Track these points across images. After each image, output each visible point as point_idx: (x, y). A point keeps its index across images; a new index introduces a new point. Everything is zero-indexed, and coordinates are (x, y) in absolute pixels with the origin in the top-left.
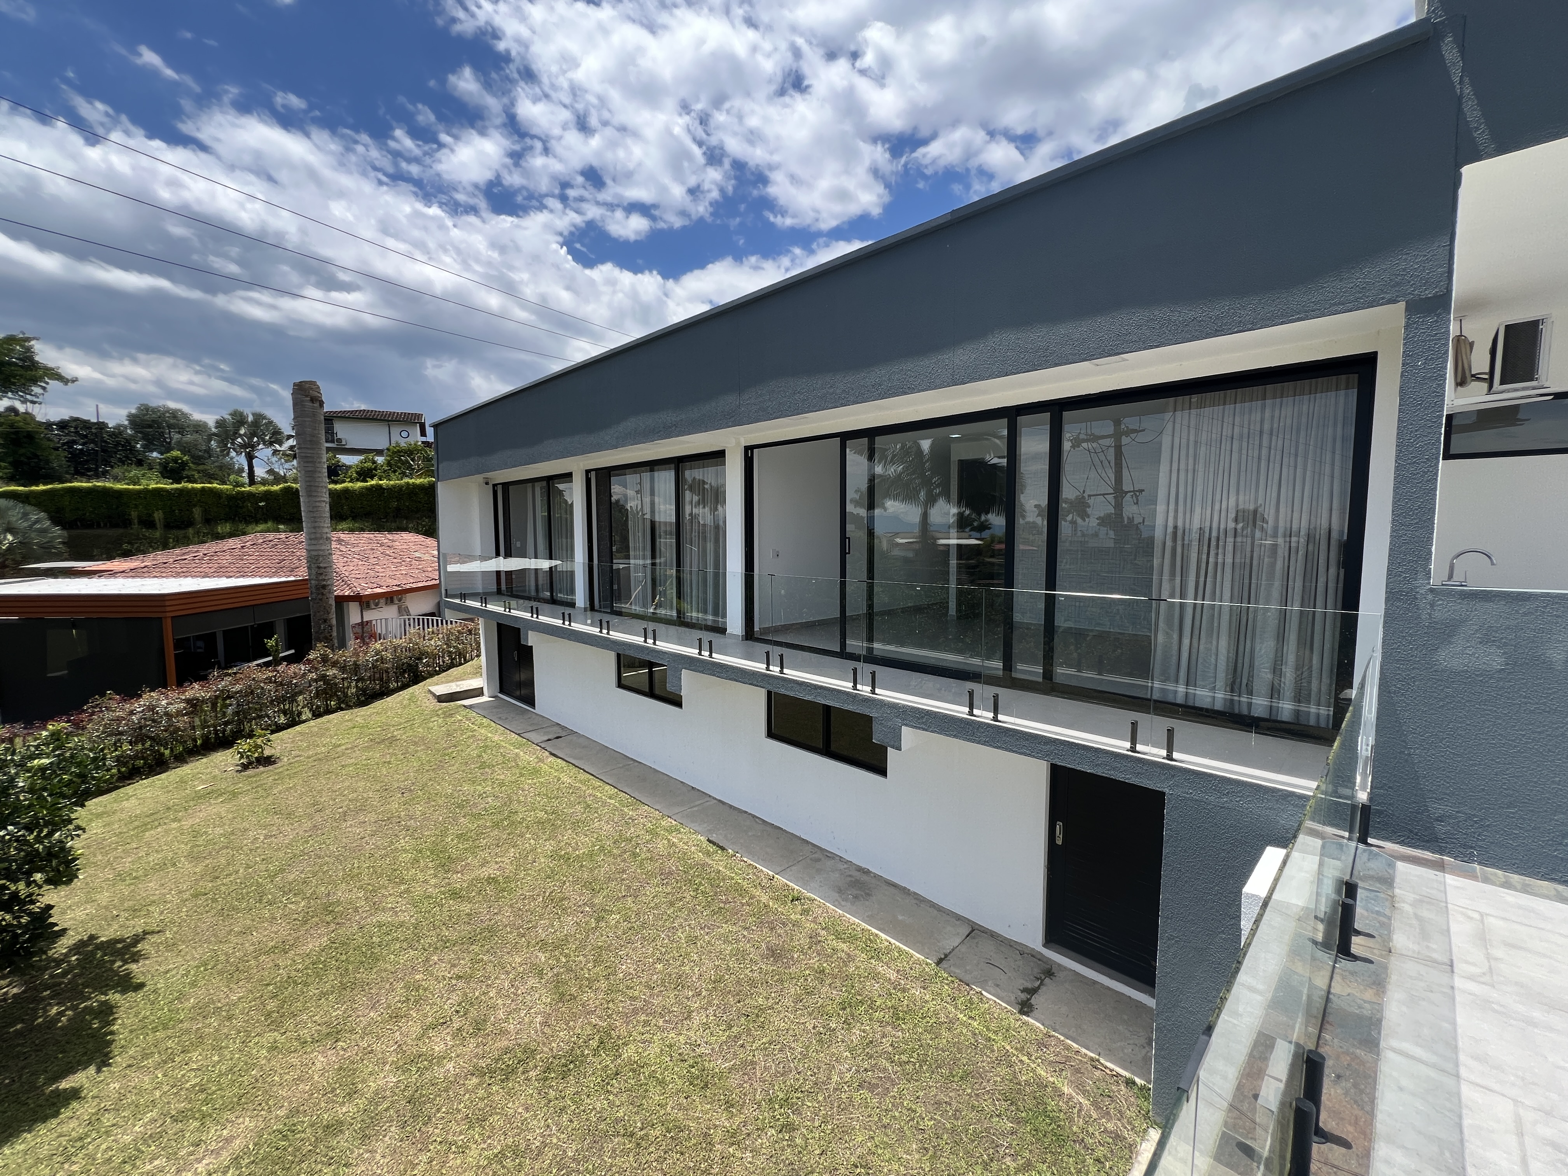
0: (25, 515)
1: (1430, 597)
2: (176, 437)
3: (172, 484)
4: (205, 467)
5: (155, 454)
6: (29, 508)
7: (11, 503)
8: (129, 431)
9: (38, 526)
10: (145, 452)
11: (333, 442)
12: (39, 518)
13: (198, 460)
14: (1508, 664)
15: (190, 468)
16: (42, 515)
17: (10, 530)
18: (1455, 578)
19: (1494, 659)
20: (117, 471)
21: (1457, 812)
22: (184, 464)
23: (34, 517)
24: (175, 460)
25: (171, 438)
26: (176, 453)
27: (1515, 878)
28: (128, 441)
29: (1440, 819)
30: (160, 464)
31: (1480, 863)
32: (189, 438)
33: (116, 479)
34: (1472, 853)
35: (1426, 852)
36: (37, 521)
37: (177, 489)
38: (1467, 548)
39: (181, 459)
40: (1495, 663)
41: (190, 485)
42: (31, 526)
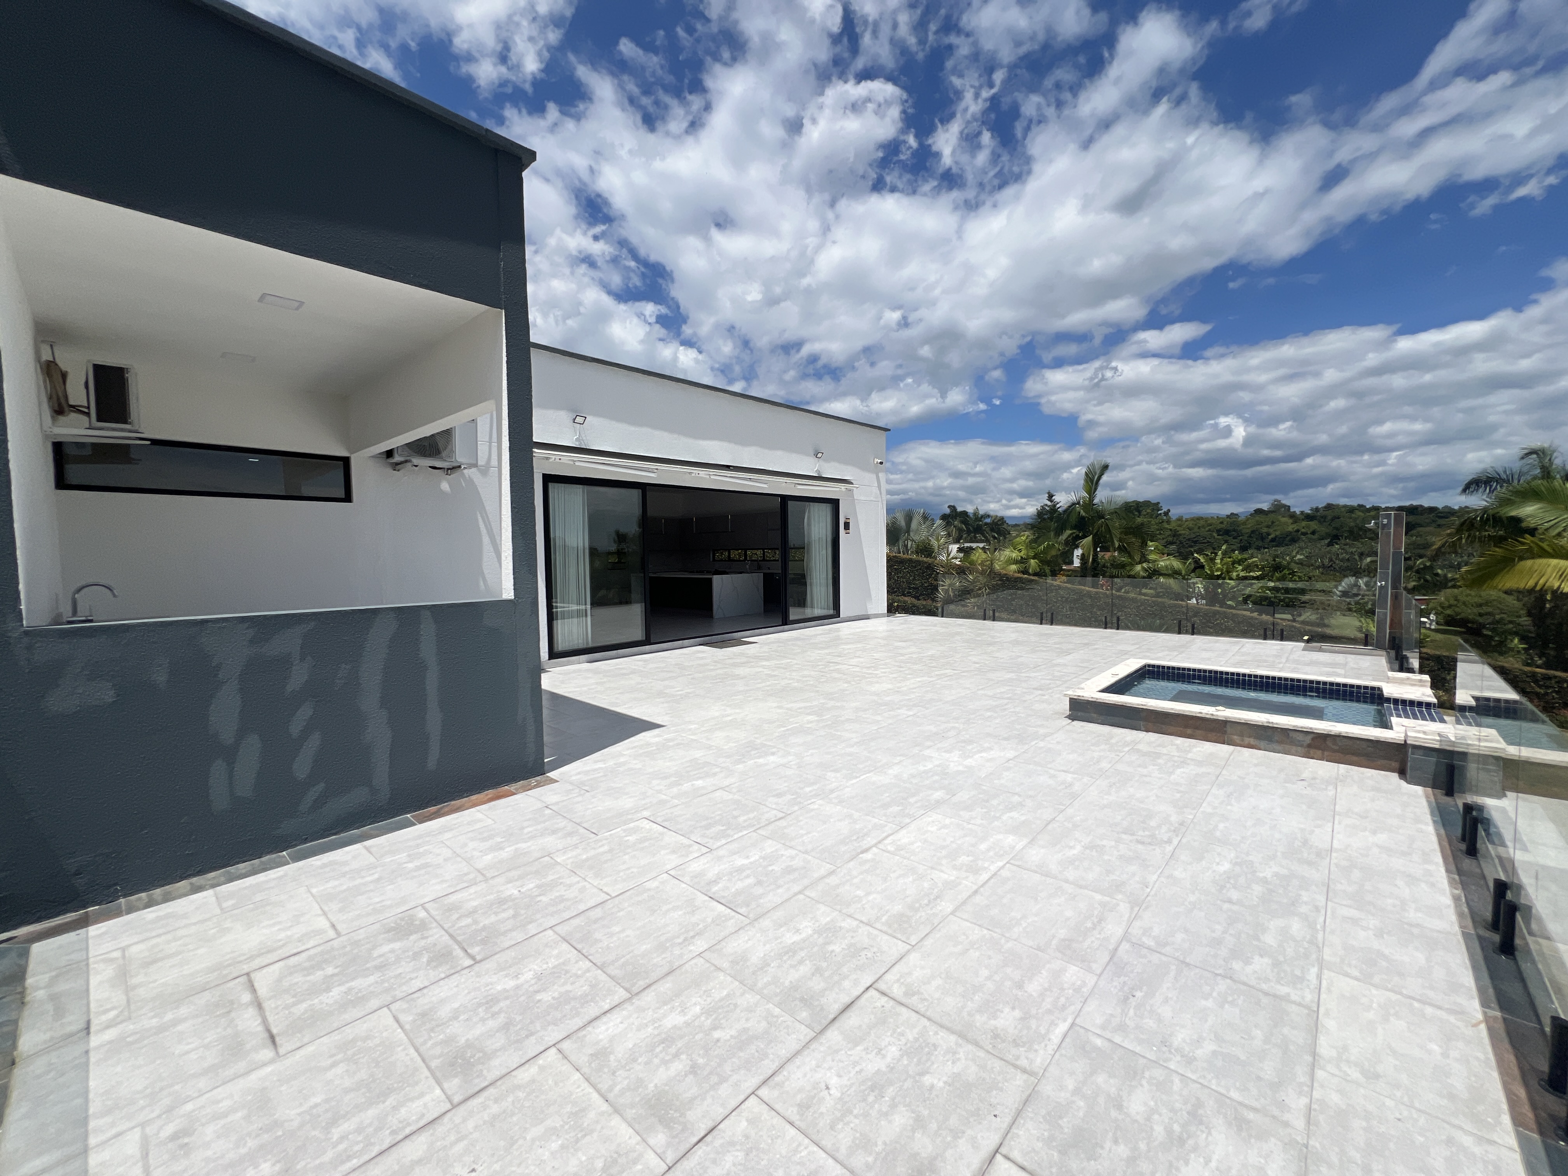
1: (26, 640)
14: (118, 696)
18: (79, 613)
19: (106, 694)
21: (95, 856)
27: (158, 892)
29: (77, 873)
31: (125, 896)
34: (117, 891)
35: (68, 915)
38: (91, 581)
40: (106, 697)
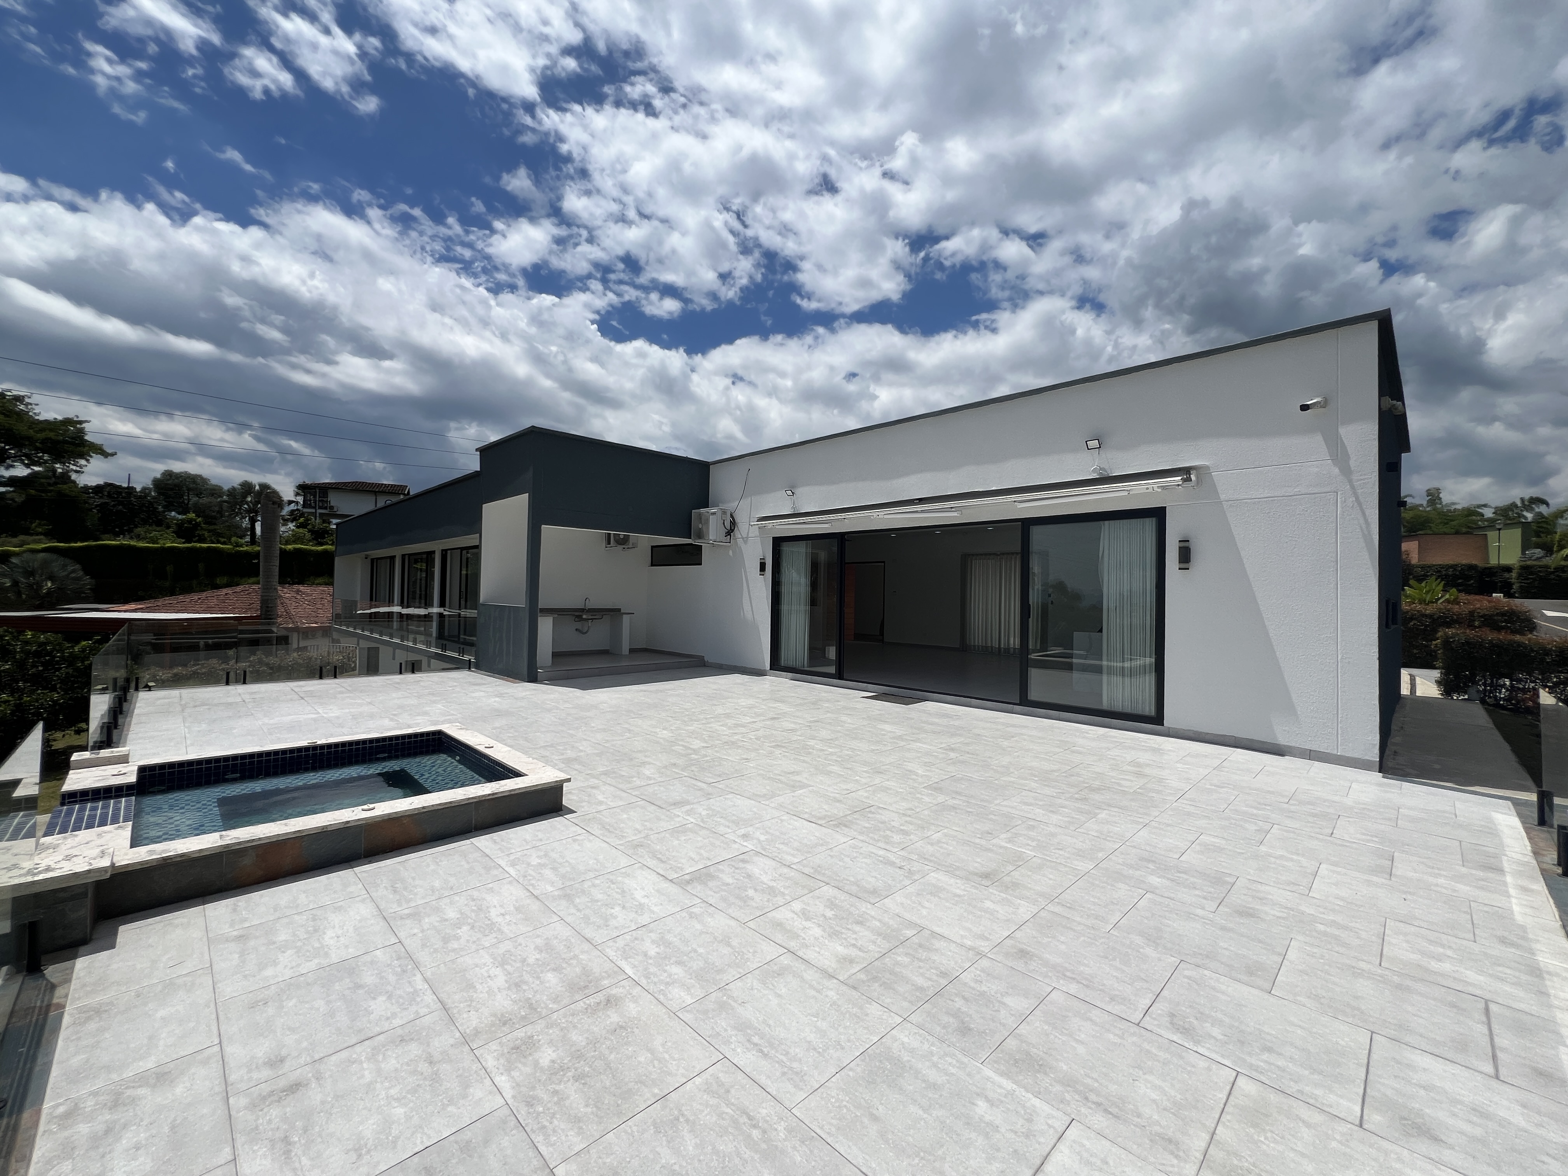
0: (64, 566)
2: (194, 499)
3: (184, 543)
4: (216, 527)
5: (173, 514)
6: (67, 561)
7: (54, 556)
8: (153, 494)
9: (73, 575)
10: (164, 512)
11: (326, 508)
12: (74, 569)
13: (210, 520)
15: (202, 529)
16: (78, 566)
17: (51, 578)
20: (140, 530)
22: (197, 525)
23: (70, 568)
24: (190, 521)
25: (189, 500)
26: (192, 515)
28: (151, 503)
30: (176, 524)
32: (205, 500)
33: (139, 538)
36: (73, 571)
37: (187, 548)
39: (195, 520)
41: (198, 545)
42: (68, 575)
